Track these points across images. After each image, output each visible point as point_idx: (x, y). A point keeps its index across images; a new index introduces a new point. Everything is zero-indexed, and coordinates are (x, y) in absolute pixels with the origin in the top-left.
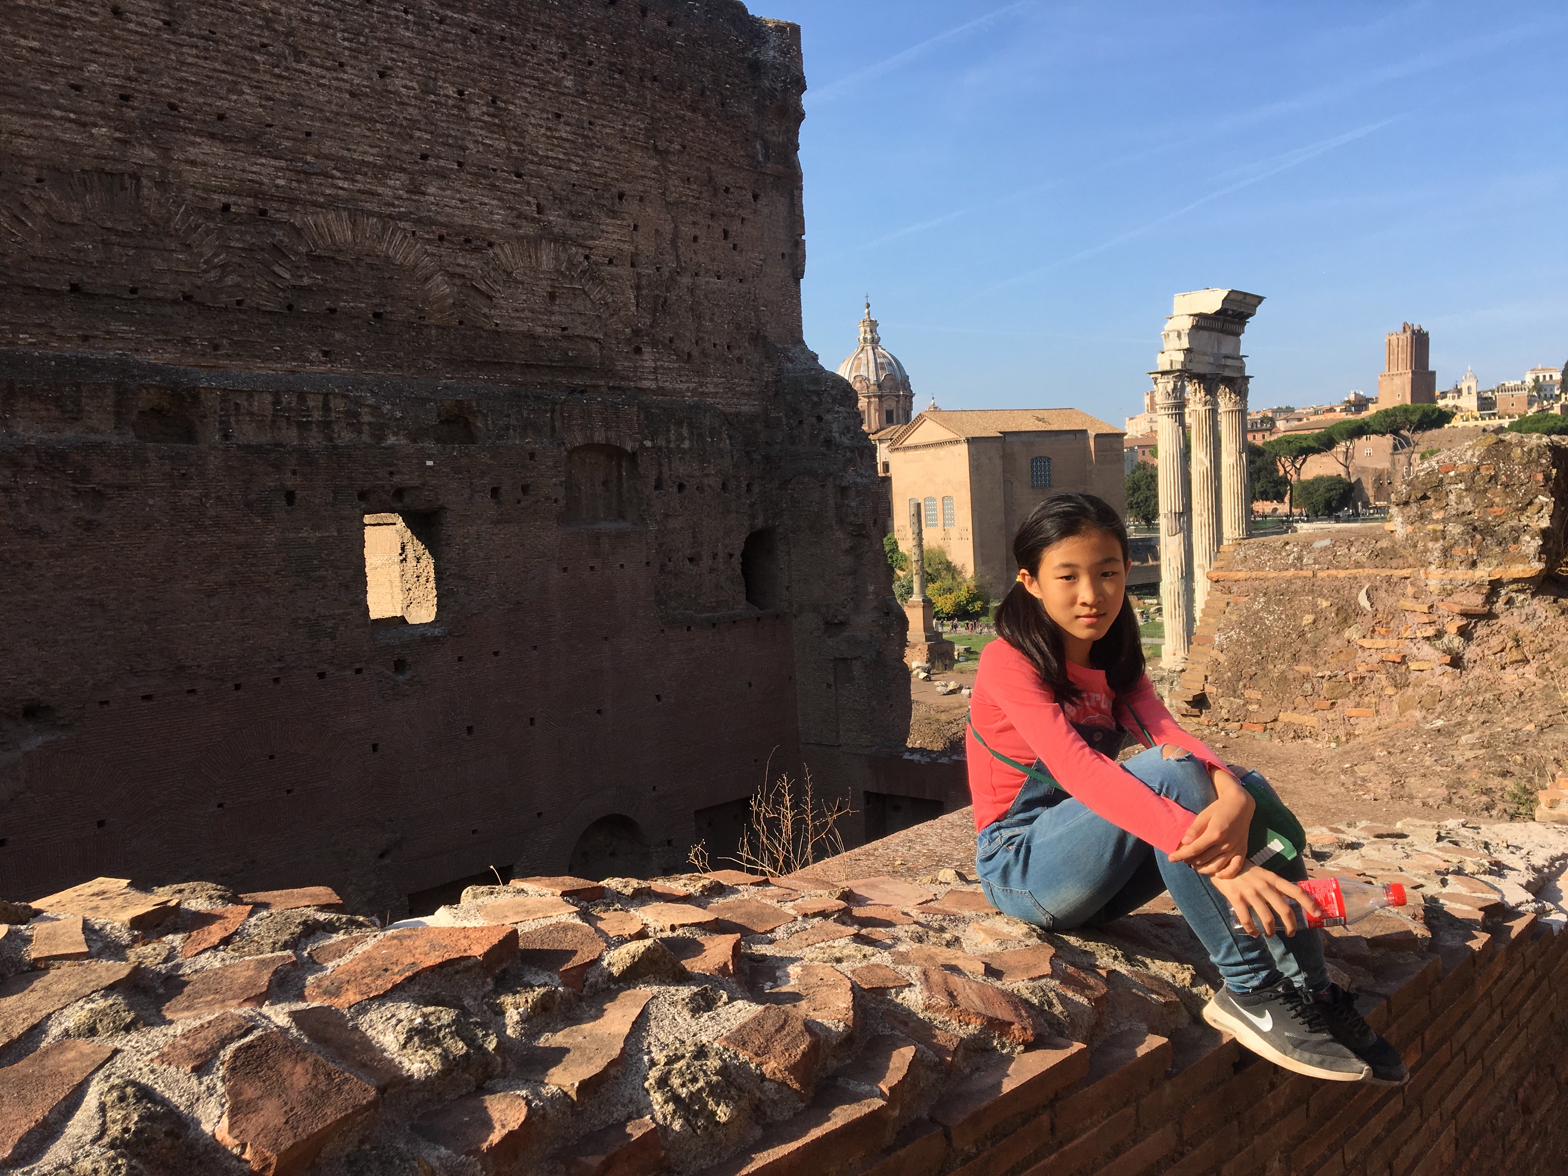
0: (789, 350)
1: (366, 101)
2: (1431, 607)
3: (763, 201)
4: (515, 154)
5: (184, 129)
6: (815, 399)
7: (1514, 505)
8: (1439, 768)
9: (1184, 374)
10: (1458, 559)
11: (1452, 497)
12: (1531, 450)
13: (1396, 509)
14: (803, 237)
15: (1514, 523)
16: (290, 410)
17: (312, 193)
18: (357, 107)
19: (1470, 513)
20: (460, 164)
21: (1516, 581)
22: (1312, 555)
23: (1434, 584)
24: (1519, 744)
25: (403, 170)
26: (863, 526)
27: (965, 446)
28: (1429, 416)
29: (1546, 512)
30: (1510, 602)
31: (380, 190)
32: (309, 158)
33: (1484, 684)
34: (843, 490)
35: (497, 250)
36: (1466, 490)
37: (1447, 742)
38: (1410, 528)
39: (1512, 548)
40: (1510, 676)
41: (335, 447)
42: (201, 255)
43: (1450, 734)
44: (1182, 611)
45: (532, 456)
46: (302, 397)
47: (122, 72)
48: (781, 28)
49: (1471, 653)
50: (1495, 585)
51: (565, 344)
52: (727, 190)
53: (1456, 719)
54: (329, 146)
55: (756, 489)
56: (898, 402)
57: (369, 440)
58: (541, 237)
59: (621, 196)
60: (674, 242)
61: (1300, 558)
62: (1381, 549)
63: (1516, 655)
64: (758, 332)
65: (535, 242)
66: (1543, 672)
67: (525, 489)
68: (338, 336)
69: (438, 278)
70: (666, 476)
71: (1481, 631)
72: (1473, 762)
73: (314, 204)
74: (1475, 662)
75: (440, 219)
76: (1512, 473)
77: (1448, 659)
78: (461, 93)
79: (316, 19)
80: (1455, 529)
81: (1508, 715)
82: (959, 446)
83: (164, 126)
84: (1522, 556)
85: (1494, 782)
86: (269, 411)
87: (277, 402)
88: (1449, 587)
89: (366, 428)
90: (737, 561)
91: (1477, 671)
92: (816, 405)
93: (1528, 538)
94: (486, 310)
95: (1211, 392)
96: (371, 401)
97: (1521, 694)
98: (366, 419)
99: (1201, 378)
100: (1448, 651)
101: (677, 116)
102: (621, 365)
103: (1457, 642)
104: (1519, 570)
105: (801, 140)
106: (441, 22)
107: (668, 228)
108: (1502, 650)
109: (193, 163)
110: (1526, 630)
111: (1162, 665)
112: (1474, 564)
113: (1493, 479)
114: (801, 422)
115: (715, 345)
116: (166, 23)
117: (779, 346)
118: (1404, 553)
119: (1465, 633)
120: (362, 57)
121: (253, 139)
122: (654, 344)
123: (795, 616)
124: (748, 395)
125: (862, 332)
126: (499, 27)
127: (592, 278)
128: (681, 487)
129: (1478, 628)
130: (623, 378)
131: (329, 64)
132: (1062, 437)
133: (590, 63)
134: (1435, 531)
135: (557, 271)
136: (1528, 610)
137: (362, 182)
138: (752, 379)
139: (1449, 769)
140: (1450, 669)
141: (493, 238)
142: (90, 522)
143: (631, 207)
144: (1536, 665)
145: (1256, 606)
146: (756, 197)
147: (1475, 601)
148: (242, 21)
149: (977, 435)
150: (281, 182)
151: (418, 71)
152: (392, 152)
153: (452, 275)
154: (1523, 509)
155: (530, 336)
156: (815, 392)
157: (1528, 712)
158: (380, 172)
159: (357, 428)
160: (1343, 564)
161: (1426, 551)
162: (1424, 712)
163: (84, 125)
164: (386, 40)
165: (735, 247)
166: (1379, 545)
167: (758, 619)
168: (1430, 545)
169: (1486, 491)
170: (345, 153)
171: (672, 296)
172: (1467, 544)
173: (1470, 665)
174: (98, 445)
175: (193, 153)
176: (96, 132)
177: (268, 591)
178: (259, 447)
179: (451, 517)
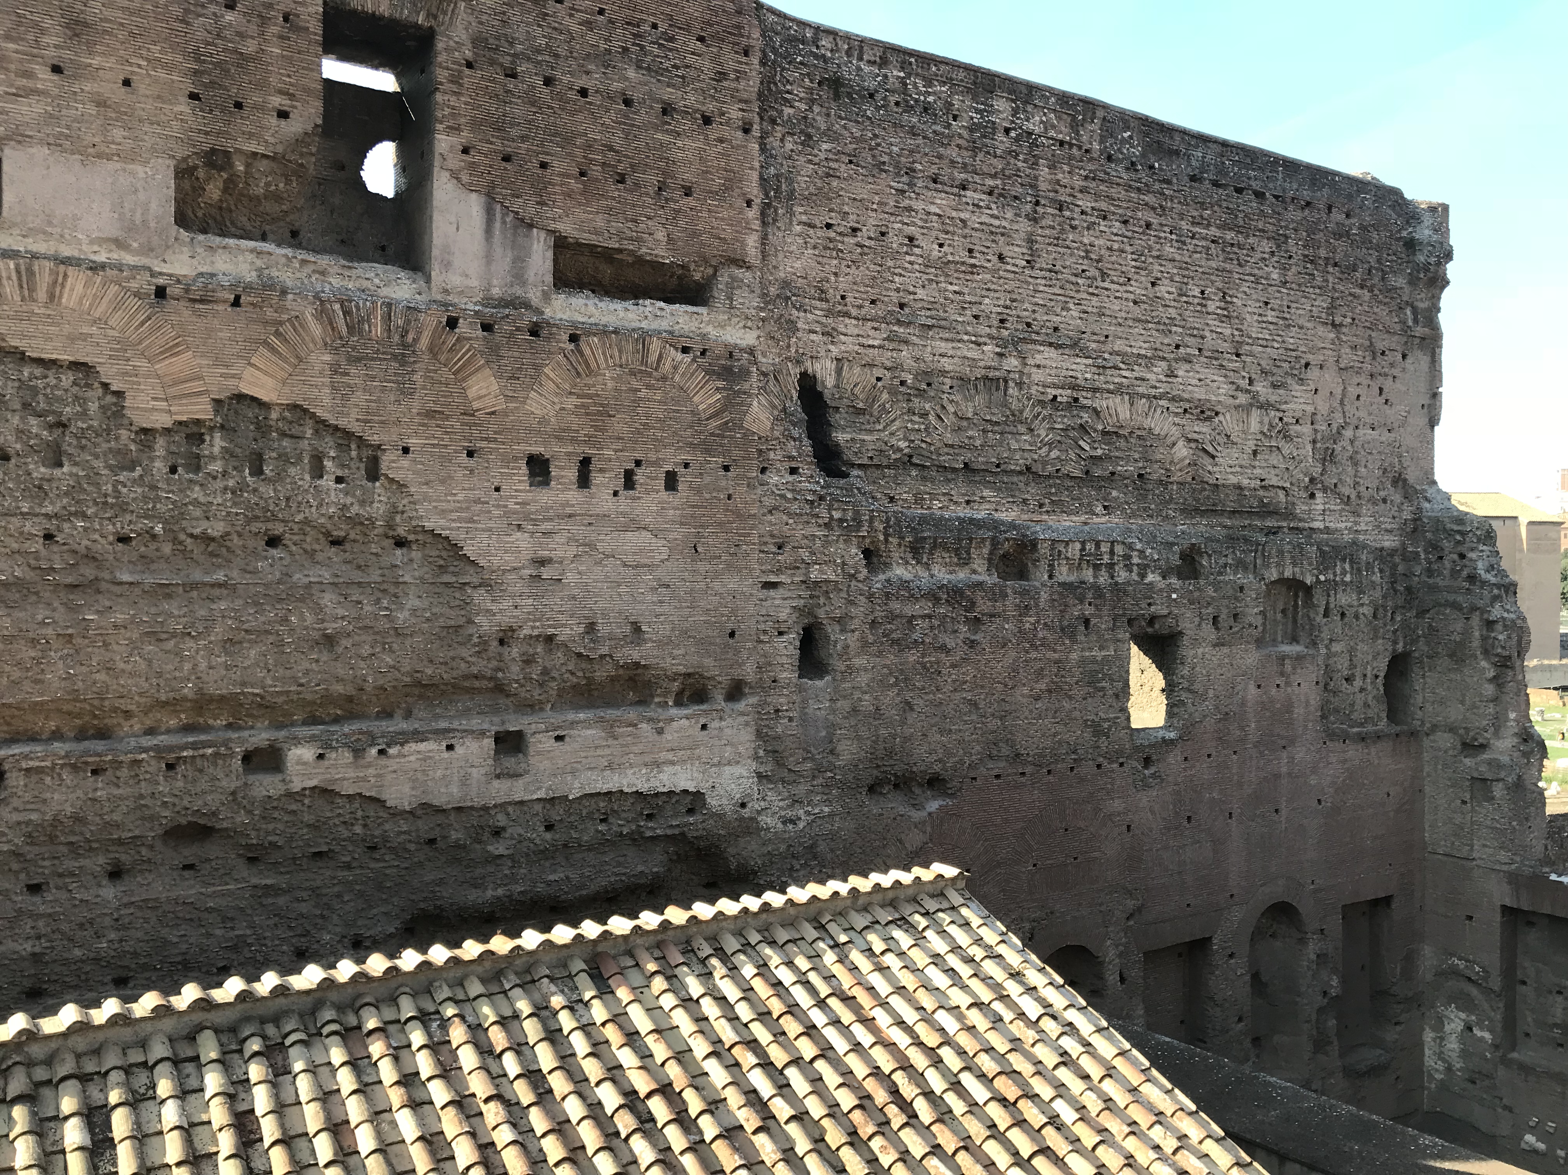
1: (1143, 306)
3: (1409, 360)
4: (1237, 338)
5: (1034, 342)
6: (1458, 537)
14: (1441, 389)
16: (1090, 555)
17: (1106, 382)
18: (1137, 311)
20: (1200, 350)
25: (1164, 358)
26: (1510, 657)
31: (1148, 376)
32: (1106, 356)
35: (1221, 417)
41: (1116, 584)
42: (1039, 436)
45: (1242, 589)
46: (1098, 544)
47: (1001, 302)
48: (1433, 209)
51: (1261, 493)
52: (1383, 353)
54: (1119, 345)
55: (1398, 618)
57: (1136, 578)
58: (1251, 405)
59: (1307, 365)
60: (1342, 403)
64: (1400, 475)
65: (1246, 409)
67: (1235, 616)
68: (1114, 493)
69: (1181, 443)
70: (1332, 606)
73: (1109, 391)
75: (1186, 396)
78: (1202, 292)
79: (1116, 246)
83: (1024, 340)
86: (1077, 556)
87: (1083, 549)
89: (1135, 568)
90: (1380, 681)
92: (1458, 542)
94: (1210, 468)
96: (1139, 546)
98: (1136, 560)
101: (1351, 294)
102: (1300, 508)
105: (1442, 304)
106: (1192, 238)
107: (1338, 391)
109: (1038, 366)
114: (1441, 558)
115: (1367, 489)
116: (1028, 262)
117: (1417, 487)
120: (1143, 273)
121: (1075, 345)
122: (1325, 490)
123: (1428, 735)
124: (1390, 532)
126: (1230, 236)
127: (1285, 437)
128: (1343, 615)
130: (1300, 520)
131: (1122, 280)
133: (1290, 257)
135: (1262, 432)
137: (1139, 372)
138: (1394, 518)
141: (1218, 408)
142: (973, 641)
143: (1313, 373)
146: (1404, 357)
148: (1071, 255)
150: (1088, 376)
151: (1177, 279)
152: (1158, 345)
153: (1190, 440)
155: (1238, 487)
156: (1459, 532)
158: (1149, 361)
159: (1129, 568)
163: (979, 345)
164: (1158, 257)
165: (1387, 402)
167: (1396, 735)
170: (1129, 349)
171: (1338, 448)
174: (980, 584)
175: (1039, 359)
176: (985, 348)
177: (1070, 698)
178: (1071, 584)
179: (1186, 641)
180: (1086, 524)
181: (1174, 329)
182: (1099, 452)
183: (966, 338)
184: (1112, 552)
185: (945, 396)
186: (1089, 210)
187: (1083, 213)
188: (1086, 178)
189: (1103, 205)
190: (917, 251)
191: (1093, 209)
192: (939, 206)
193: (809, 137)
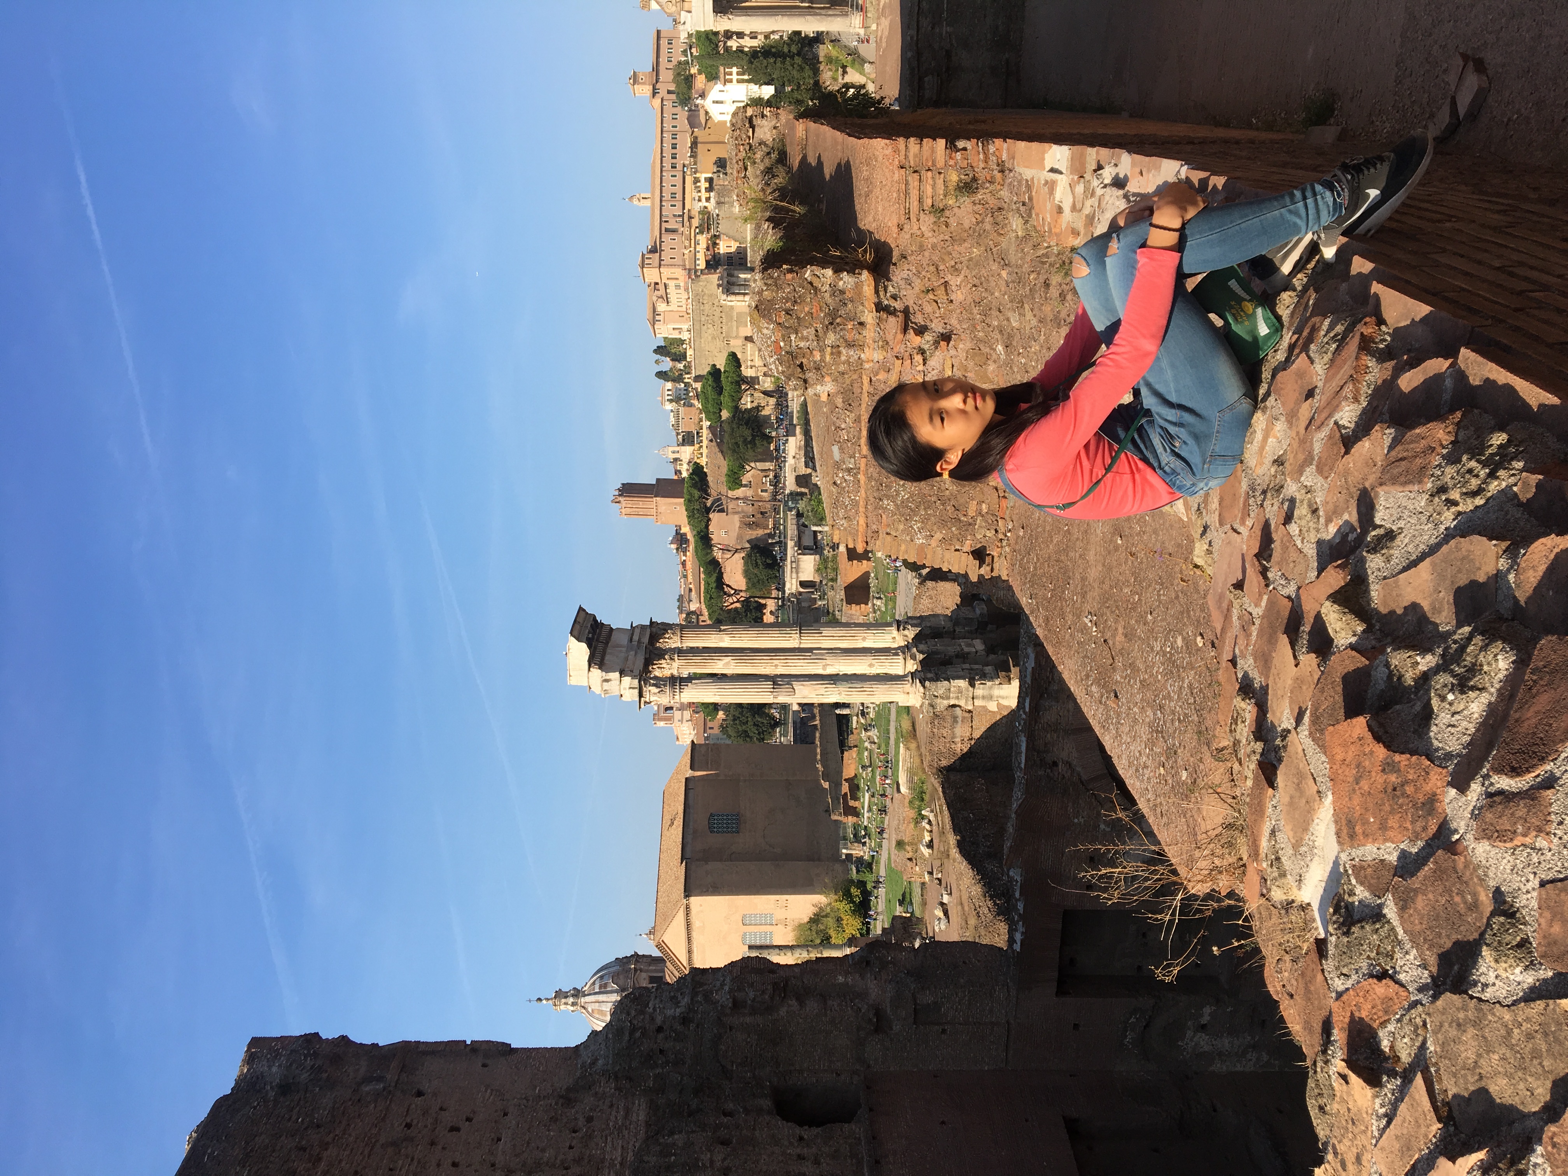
0: (584, 1063)
2: (897, 357)
3: (425, 1086)
6: (638, 1034)
7: (812, 296)
8: (1042, 337)
9: (644, 677)
10: (857, 336)
11: (802, 344)
12: (766, 284)
13: (809, 390)
14: (468, 1042)
15: (827, 295)
19: (817, 331)
21: (877, 292)
22: (847, 459)
23: (878, 355)
24: (1020, 278)
26: (775, 985)
27: (693, 899)
28: (696, 482)
29: (818, 271)
30: (894, 297)
33: (965, 315)
34: (737, 1005)
36: (797, 334)
37: (1017, 337)
38: (827, 379)
39: (848, 295)
40: (958, 296)
43: (1010, 337)
44: (867, 685)
48: (251, 1058)
49: (938, 327)
50: (880, 307)
52: (408, 1126)
53: (996, 335)
55: (730, 1106)
56: (641, 970)
61: (849, 470)
62: (843, 402)
63: (941, 291)
64: (561, 1097)
66: (955, 270)
71: (919, 319)
72: (1036, 311)
74: (945, 324)
76: (784, 298)
77: (943, 344)
80: (831, 338)
81: (992, 294)
82: (692, 906)
84: (856, 287)
85: (1054, 292)
88: (881, 343)
90: (807, 1133)
91: (954, 322)
92: (643, 1034)
93: (841, 283)
95: (661, 654)
97: (975, 286)
99: (648, 662)
100: (936, 343)
103: (928, 337)
104: (868, 289)
105: (368, 1041)
108: (937, 302)
110: (918, 284)
111: (918, 705)
112: (861, 324)
113: (788, 312)
114: (661, 1051)
115: (571, 1147)
117: (578, 1074)
118: (848, 382)
119: (921, 331)
123: (869, 1066)
124: (628, 1111)
125: (566, 1007)
129: (917, 321)
132: (691, 802)
134: (832, 354)
136: (902, 283)
138: (611, 1106)
139: (1043, 329)
140: (952, 343)
144: (950, 276)
145: (892, 507)
147: (893, 324)
149: (683, 887)
154: (816, 289)
156: (632, 1033)
157: (991, 279)
160: (856, 433)
161: (848, 362)
162: (989, 362)
165: (469, 1120)
166: (840, 405)
167: (871, 1110)
168: (843, 358)
169: (798, 318)
172: (845, 329)
173: (948, 327)
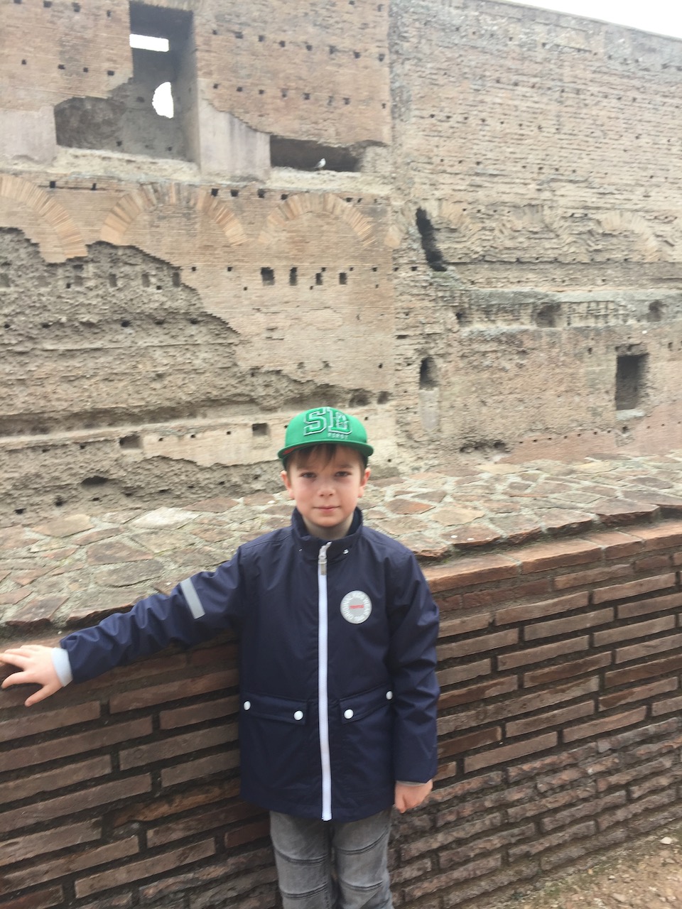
1: (631, 153)
5: (560, 181)
16: (593, 310)
17: (605, 203)
18: (626, 157)
20: (666, 178)
25: (643, 185)
31: (632, 197)
32: (605, 186)
35: (678, 220)
41: (609, 327)
42: (562, 239)
46: (598, 303)
47: (539, 157)
54: (614, 179)
68: (609, 272)
73: (607, 209)
75: (656, 208)
78: (669, 141)
79: (613, 115)
83: (553, 180)
86: (585, 311)
87: (589, 307)
89: (621, 317)
94: (670, 253)
96: (623, 303)
98: (621, 312)
106: (663, 106)
109: (562, 196)
120: (630, 131)
121: (585, 181)
141: (677, 215)
142: (521, 365)
150: (594, 200)
151: (652, 133)
152: (639, 177)
153: (658, 236)
159: (617, 316)
163: (526, 184)
170: (620, 181)
174: (525, 331)
175: (562, 192)
176: (530, 186)
177: (579, 394)
178: (581, 328)
179: (651, 358)
180: (590, 291)
181: (650, 166)
182: (599, 247)
183: (518, 181)
184: (606, 308)
185: (504, 218)
186: (596, 93)
187: (592, 95)
188: (594, 72)
189: (605, 89)
190: (487, 128)
191: (599, 92)
192: (501, 98)
193: (420, 60)
